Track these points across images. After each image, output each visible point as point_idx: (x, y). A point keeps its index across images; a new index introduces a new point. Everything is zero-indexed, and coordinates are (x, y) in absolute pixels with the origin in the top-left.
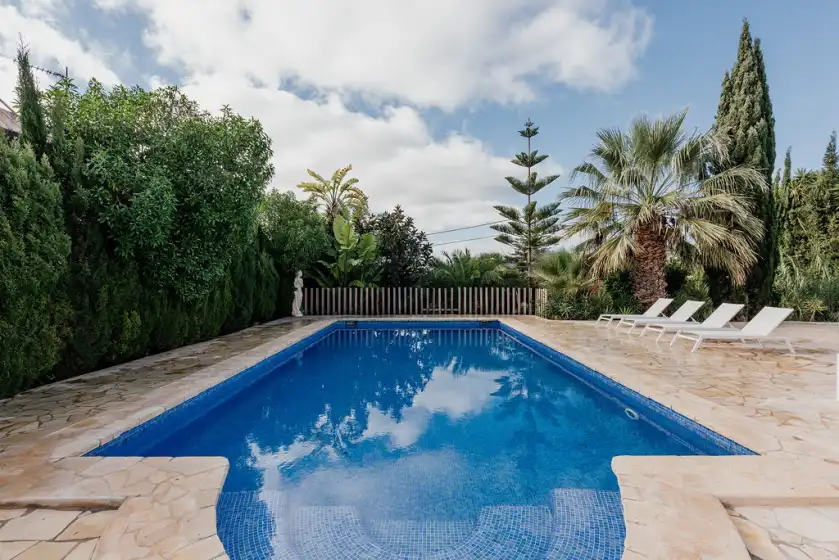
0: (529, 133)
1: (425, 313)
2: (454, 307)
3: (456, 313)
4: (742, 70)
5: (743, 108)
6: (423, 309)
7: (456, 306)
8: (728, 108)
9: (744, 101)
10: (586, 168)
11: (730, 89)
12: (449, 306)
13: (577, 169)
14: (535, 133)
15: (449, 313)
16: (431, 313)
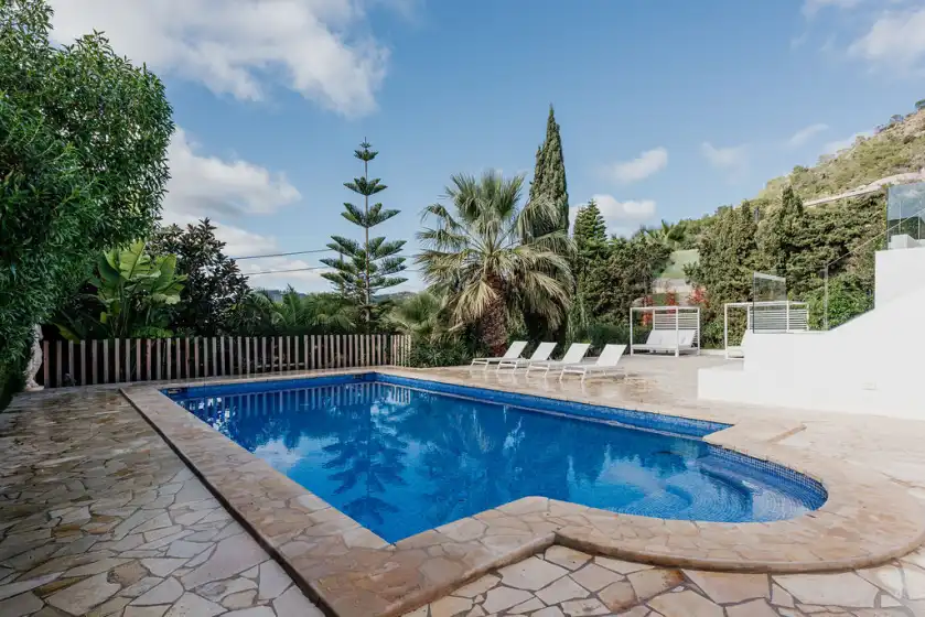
0: (367, 156)
1: (260, 371)
2: (298, 361)
3: (302, 368)
4: (551, 148)
5: (553, 181)
6: (257, 366)
7: (302, 359)
8: (541, 177)
9: (553, 175)
10: (440, 211)
11: (542, 161)
12: (293, 361)
13: (430, 209)
14: (372, 157)
15: (293, 368)
16: (268, 370)
